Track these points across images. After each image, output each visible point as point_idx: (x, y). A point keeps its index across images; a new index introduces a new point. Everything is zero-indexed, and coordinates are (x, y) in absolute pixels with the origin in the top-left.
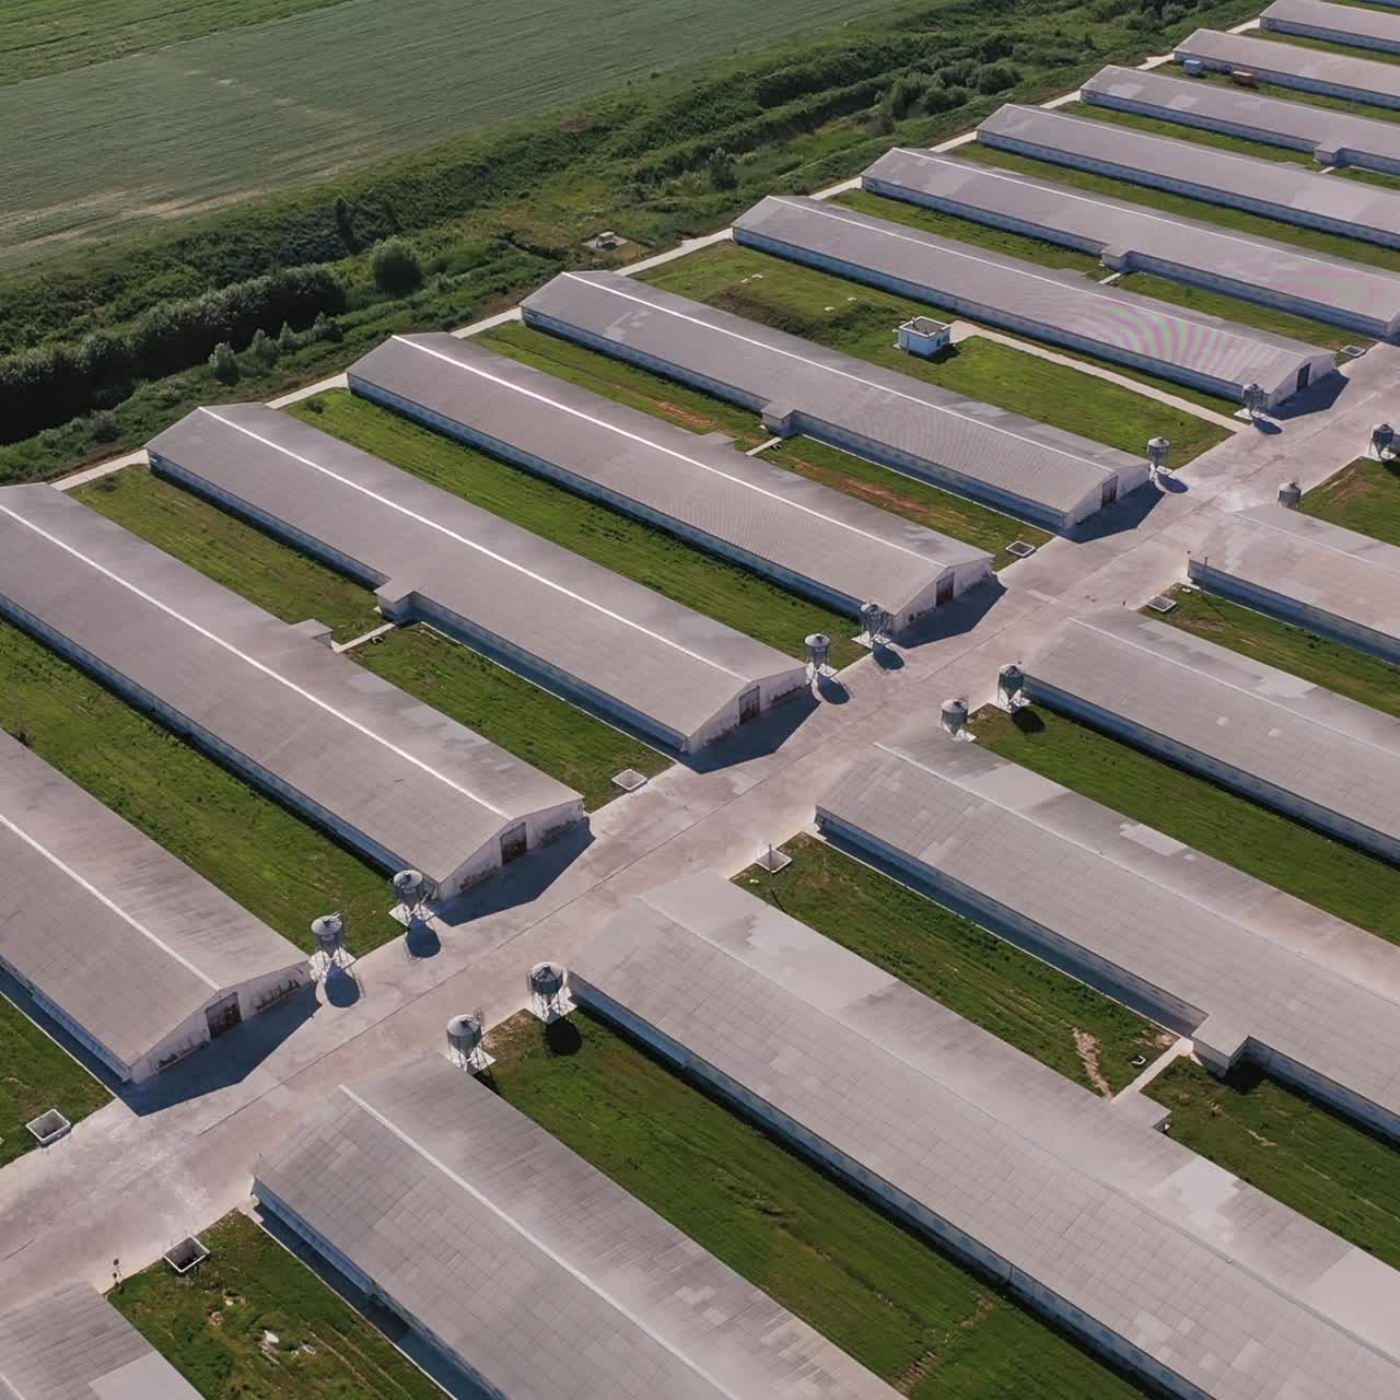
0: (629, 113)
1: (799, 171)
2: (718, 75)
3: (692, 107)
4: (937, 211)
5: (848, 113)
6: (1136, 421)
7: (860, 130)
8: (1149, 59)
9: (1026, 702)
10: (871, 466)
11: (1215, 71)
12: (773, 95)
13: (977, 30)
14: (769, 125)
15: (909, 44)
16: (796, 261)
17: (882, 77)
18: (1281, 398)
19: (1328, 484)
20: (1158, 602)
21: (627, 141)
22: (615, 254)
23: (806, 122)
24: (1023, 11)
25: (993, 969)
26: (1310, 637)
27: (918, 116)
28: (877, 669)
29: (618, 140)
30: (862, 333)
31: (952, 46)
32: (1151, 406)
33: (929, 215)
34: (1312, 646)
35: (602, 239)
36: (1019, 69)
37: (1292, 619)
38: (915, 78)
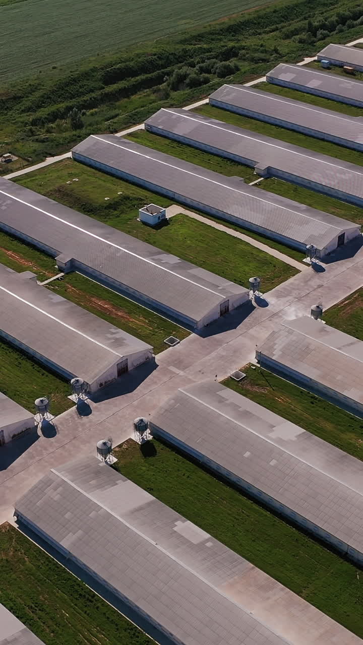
0: (34, 89)
1: (115, 120)
2: (84, 68)
3: (67, 86)
4: (179, 142)
5: (149, 87)
6: (250, 264)
7: (153, 97)
8: (305, 59)
9: (151, 437)
10: (107, 290)
11: (336, 66)
12: (110, 78)
13: (222, 44)
14: (107, 95)
15: (185, 51)
16: (100, 170)
17: (169, 69)
18: (327, 252)
19: (342, 302)
20: (237, 375)
21: (31, 104)
22: (10, 166)
23: (126, 93)
24: (247, 33)
25: (88, 615)
26: (312, 397)
27: (183, 90)
28: (76, 416)
29: (26, 103)
30: (122, 212)
31: (208, 52)
32: (261, 255)
33: (175, 144)
34: (312, 403)
35: (5, 157)
36: (240, 64)
37: (305, 386)
38: (185, 69)
